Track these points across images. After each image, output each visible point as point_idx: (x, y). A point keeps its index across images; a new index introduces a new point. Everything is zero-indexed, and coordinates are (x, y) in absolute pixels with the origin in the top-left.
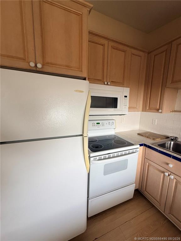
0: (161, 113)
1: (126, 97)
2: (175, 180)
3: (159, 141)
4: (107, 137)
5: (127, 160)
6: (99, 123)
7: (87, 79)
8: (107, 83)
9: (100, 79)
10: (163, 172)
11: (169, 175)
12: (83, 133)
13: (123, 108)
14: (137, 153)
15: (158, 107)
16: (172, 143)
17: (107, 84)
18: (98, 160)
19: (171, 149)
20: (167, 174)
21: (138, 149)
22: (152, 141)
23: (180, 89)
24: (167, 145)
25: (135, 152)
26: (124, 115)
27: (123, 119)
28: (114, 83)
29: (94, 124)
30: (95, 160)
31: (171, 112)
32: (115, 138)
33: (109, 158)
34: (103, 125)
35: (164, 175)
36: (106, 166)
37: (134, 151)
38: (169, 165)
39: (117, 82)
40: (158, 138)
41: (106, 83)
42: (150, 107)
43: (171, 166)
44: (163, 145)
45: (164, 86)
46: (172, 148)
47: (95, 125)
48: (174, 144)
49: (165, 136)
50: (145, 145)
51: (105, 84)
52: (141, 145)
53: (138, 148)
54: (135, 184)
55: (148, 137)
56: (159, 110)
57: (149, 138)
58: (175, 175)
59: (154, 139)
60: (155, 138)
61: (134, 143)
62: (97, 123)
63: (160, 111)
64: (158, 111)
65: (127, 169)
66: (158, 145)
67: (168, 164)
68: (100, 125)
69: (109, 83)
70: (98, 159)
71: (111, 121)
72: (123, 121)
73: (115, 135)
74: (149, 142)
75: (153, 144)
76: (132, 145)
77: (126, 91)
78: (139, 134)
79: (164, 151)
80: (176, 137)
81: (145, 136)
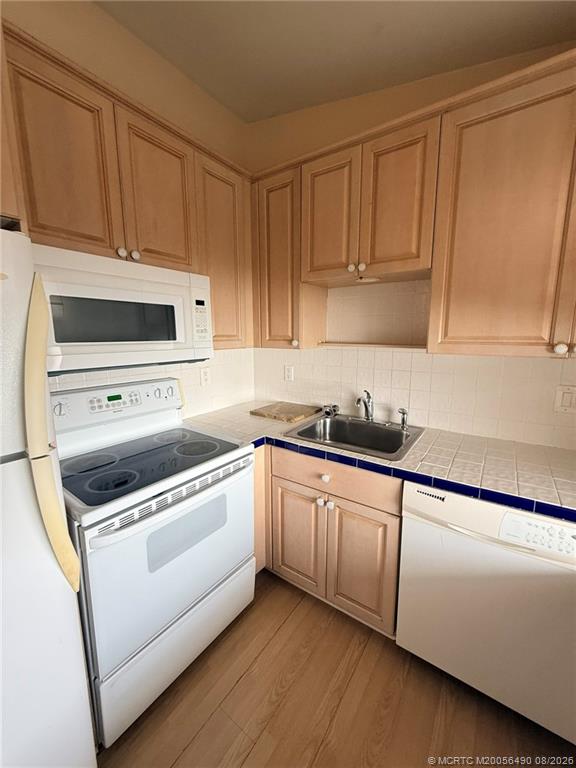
0: (298, 347)
1: (200, 303)
2: (338, 510)
3: (301, 422)
4: (155, 439)
5: (224, 496)
6: (118, 397)
7: (24, 225)
8: (130, 254)
9: (100, 236)
10: (314, 500)
11: (325, 503)
12: (26, 445)
13: (196, 338)
14: (250, 467)
15: (290, 334)
16: (328, 420)
17: (129, 258)
18: (121, 528)
19: (328, 438)
20: (320, 502)
21: (251, 457)
22: (285, 426)
23: (331, 288)
24: (318, 430)
25: (244, 467)
26: (203, 360)
27: (205, 373)
28: (154, 256)
29: (99, 401)
30: (104, 533)
31: (319, 344)
32: (184, 436)
33: (161, 508)
34: (134, 401)
35: (317, 506)
36: (152, 539)
37: (242, 465)
38: (323, 478)
39: (168, 255)
40: (298, 415)
41: (123, 252)
42: (272, 334)
43: (326, 478)
44: (309, 433)
45: (296, 279)
46: (330, 434)
47: (100, 407)
48: (332, 423)
49: (313, 407)
50: (269, 441)
51: (120, 257)
52: (257, 444)
53: (251, 454)
54: (254, 558)
55: (275, 417)
56: (292, 340)
57: (280, 419)
58: (336, 499)
59: (289, 420)
60: (291, 415)
61: (240, 441)
62: (110, 399)
63: (295, 343)
64: (291, 344)
65: (226, 525)
66: (299, 434)
67: (320, 476)
68: (124, 403)
69: (136, 255)
70: (117, 525)
71: (163, 385)
72: (206, 380)
73: (183, 429)
74: (276, 431)
75: (286, 434)
76: (235, 447)
77: (200, 285)
78: (252, 413)
79: (311, 445)
80: (335, 406)
81: (270, 416)
